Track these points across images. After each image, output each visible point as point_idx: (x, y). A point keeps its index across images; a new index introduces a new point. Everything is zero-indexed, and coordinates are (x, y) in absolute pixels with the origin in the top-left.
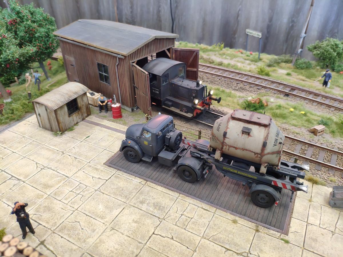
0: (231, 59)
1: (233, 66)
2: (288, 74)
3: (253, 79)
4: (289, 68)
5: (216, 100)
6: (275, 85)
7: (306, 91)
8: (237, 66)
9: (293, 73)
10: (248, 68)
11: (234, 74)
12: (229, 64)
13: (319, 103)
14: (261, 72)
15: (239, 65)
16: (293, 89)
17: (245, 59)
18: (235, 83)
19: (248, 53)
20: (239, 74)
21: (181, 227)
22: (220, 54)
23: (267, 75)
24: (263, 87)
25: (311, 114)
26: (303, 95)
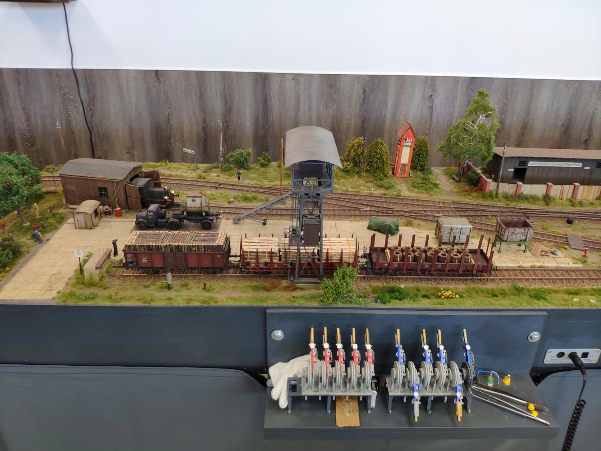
0: (177, 171)
1: (180, 176)
2: (218, 176)
3: (195, 182)
4: (218, 172)
5: (176, 196)
6: (209, 184)
7: (228, 184)
8: (183, 175)
9: (220, 175)
10: (191, 176)
11: (182, 181)
12: (176, 175)
13: (234, 189)
14: (200, 177)
15: (184, 174)
16: (220, 184)
17: (188, 170)
18: (184, 186)
19: (189, 164)
20: (185, 180)
22: (167, 168)
23: (204, 178)
24: (203, 186)
25: (229, 195)
26: (226, 187)
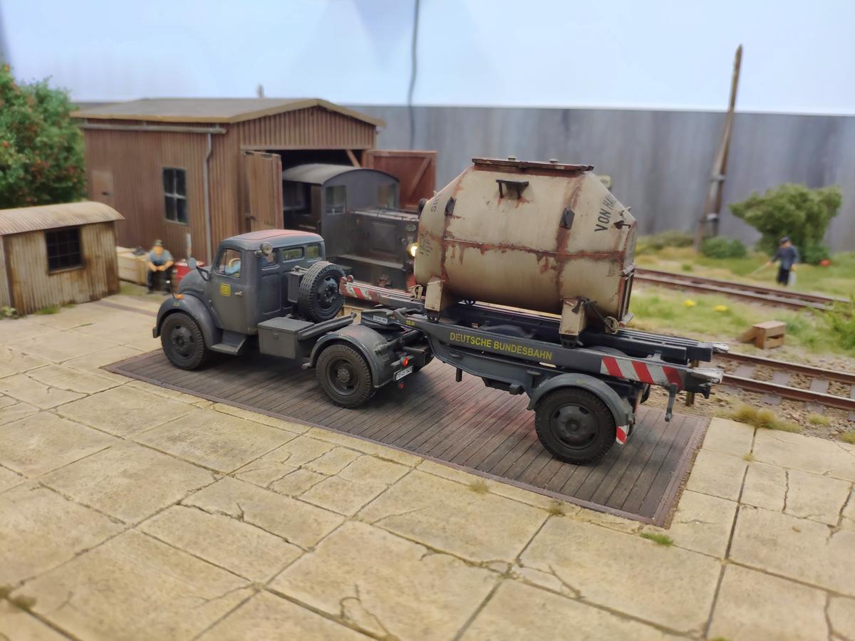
2: (685, 269)
9: (696, 267)
16: (698, 282)
21: (285, 493)
25: (745, 313)
